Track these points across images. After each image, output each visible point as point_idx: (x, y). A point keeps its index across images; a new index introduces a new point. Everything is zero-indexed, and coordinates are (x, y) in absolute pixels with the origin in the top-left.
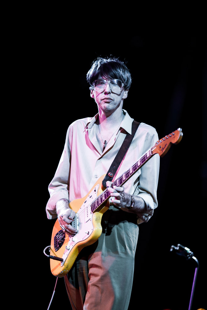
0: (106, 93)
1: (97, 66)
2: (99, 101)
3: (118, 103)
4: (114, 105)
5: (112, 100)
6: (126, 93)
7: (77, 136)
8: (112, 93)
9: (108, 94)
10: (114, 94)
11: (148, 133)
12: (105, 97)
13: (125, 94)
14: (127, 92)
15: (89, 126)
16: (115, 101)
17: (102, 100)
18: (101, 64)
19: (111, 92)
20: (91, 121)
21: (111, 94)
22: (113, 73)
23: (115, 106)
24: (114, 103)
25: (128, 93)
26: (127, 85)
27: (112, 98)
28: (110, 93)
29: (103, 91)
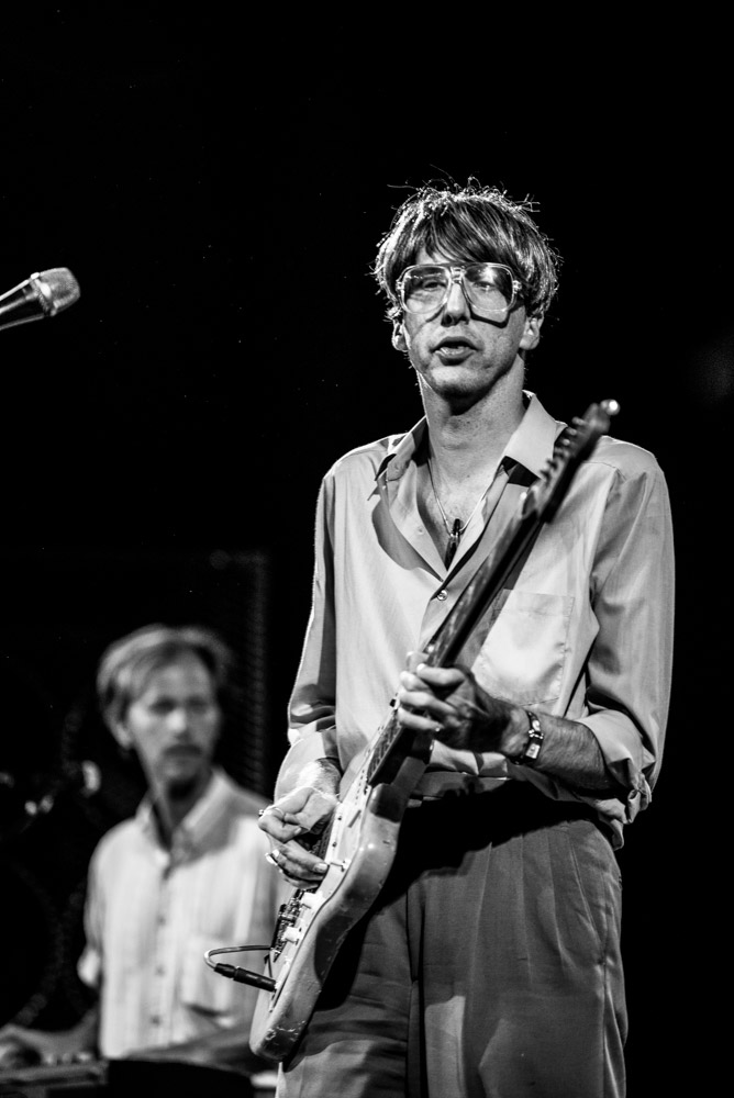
0: (448, 321)
1: (415, 217)
2: (424, 353)
3: (498, 363)
4: (483, 372)
5: (473, 347)
6: (531, 328)
7: (350, 514)
8: (475, 318)
9: (456, 324)
10: (482, 323)
11: (618, 474)
12: (444, 337)
13: (531, 332)
14: (537, 323)
15: (390, 471)
16: (487, 355)
17: (432, 351)
18: (430, 210)
19: (468, 314)
20: (400, 450)
21: (471, 322)
22: (480, 242)
23: (490, 374)
24: (480, 360)
25: (542, 330)
26: (536, 293)
27: (474, 342)
28: (463, 318)
29: (436, 311)
